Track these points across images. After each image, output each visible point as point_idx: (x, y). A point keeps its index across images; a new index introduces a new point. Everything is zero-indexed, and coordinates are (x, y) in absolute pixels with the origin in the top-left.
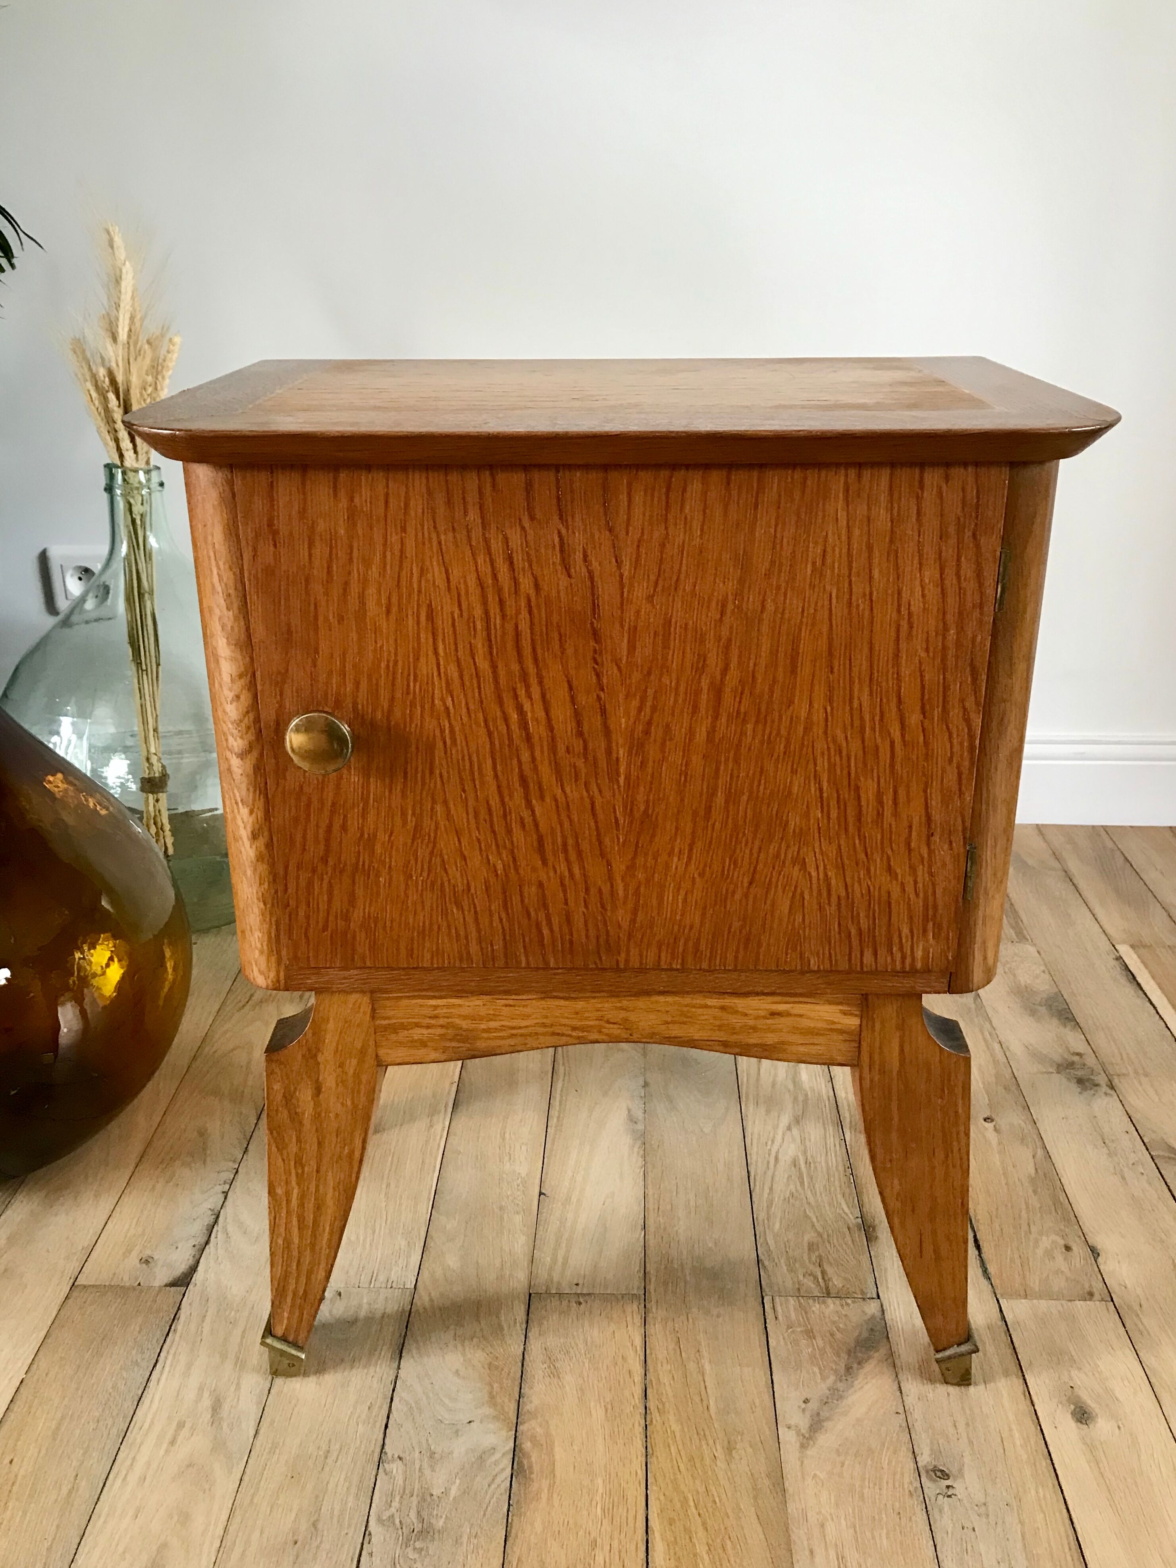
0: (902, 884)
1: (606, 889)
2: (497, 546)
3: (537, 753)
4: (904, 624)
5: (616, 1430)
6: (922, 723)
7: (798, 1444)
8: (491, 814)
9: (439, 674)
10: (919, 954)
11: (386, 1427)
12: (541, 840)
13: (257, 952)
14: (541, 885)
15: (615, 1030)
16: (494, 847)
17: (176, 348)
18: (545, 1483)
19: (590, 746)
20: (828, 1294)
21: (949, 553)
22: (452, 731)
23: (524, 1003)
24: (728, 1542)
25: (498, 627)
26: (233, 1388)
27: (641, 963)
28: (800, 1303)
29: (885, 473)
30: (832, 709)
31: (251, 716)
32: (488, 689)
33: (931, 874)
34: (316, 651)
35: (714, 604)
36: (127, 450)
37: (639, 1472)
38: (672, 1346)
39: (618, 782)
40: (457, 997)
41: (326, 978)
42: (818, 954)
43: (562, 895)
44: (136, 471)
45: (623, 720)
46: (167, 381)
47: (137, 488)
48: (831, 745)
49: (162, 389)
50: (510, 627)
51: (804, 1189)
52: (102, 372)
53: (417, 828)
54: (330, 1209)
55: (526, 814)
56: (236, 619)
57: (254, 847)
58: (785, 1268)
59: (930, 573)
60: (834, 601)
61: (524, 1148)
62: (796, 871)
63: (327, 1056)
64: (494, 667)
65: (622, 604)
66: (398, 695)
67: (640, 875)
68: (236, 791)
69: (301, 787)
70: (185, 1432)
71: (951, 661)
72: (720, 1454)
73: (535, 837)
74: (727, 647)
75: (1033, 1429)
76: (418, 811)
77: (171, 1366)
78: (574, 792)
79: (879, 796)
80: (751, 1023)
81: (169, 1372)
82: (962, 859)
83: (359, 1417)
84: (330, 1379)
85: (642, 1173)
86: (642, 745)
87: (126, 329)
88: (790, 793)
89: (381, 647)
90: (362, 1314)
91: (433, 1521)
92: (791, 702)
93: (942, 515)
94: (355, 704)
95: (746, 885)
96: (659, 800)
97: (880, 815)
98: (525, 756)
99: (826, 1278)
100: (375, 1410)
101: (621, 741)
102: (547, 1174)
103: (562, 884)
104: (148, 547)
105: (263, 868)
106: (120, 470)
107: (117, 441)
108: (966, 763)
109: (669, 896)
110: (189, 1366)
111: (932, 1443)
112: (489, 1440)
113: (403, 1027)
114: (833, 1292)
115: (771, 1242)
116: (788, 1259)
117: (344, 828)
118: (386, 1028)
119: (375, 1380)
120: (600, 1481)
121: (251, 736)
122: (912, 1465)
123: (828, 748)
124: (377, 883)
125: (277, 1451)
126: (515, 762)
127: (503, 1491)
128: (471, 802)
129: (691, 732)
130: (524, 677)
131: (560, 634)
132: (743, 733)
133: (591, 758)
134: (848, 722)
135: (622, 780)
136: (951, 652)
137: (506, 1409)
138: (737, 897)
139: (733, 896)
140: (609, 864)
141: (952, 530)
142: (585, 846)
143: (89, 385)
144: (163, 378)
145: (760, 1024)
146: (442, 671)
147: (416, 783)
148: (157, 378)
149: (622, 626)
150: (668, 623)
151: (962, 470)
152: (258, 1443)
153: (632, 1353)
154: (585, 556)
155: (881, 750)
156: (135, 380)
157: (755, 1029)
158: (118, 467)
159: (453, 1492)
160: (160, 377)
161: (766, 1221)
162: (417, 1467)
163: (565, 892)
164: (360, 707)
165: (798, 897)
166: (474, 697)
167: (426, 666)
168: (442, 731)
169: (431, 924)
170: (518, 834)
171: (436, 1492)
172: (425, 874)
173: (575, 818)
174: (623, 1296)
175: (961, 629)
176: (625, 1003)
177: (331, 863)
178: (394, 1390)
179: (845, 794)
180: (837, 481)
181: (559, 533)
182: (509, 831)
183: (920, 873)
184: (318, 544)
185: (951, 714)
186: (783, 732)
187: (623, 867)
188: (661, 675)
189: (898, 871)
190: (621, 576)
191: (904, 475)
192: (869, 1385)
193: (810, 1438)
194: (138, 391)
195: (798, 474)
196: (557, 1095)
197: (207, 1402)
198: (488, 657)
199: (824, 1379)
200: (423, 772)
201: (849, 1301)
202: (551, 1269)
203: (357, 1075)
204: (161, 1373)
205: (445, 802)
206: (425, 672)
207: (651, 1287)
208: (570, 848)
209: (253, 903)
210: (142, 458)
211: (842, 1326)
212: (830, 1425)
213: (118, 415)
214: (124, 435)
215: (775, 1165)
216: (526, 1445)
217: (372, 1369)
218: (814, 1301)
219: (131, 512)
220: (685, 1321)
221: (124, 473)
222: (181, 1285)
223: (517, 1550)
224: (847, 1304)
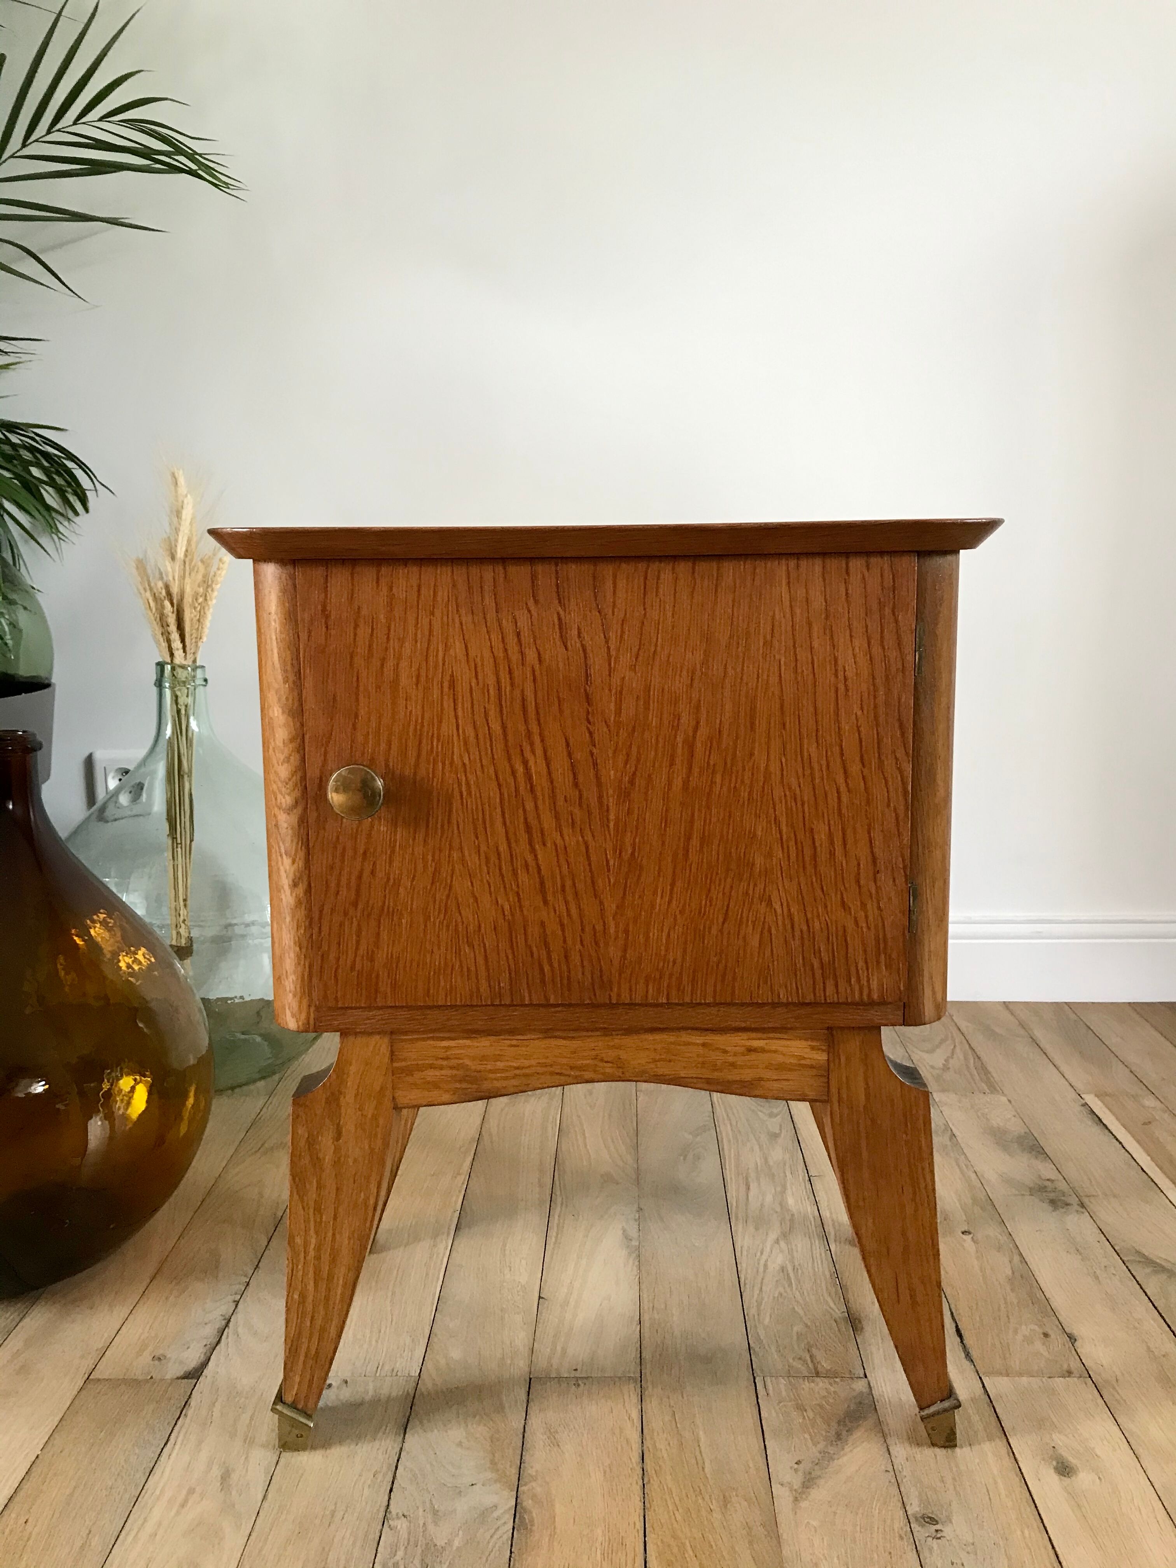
0: (855, 918)
1: (599, 927)
2: (508, 625)
3: (540, 802)
4: (841, 687)
5: (614, 1487)
6: (862, 772)
7: (791, 1499)
8: (499, 859)
9: (458, 735)
10: (874, 984)
11: (391, 1491)
12: (542, 883)
13: (291, 995)
14: (542, 924)
15: (609, 1069)
16: (502, 889)
17: (225, 566)
18: (546, 1535)
19: (585, 794)
20: (818, 1374)
21: (874, 627)
22: (468, 784)
23: (525, 1043)
25: (508, 693)
26: (242, 1461)
27: (631, 999)
28: (790, 1382)
29: (818, 563)
30: (786, 760)
31: (299, 774)
32: (499, 747)
33: (879, 908)
34: (356, 716)
35: (684, 673)
36: (178, 649)
37: (637, 1522)
38: (667, 1418)
39: (608, 826)
40: (467, 1038)
41: (351, 1019)
42: (786, 987)
43: (560, 933)
44: (183, 667)
45: (612, 772)
46: (215, 594)
47: (184, 682)
48: (788, 793)
49: (211, 599)
50: (517, 693)
51: (792, 1290)
52: (160, 584)
53: (437, 872)
54: (346, 1258)
55: (530, 858)
56: (291, 690)
57: (294, 895)
58: (775, 1353)
59: (859, 642)
60: (783, 668)
62: (763, 908)
63: (348, 1098)
64: (504, 727)
65: (610, 672)
66: (424, 753)
67: (629, 913)
68: (281, 844)
69: (338, 838)
70: (195, 1497)
71: (882, 719)
72: (715, 1506)
73: (538, 880)
74: (698, 707)
75: (1016, 1480)
76: (437, 857)
77: (181, 1444)
78: (571, 839)
79: (830, 835)
80: (731, 1059)
81: (181, 1448)
82: (906, 895)
83: (364, 1483)
84: (337, 1452)
85: (637, 1280)
86: (628, 794)
87: (184, 549)
88: (755, 835)
89: (411, 712)
90: (368, 1398)
92: (752, 754)
93: (866, 597)
94: (387, 761)
95: (721, 920)
96: (644, 843)
97: (832, 854)
98: (530, 806)
99: (815, 1361)
100: (380, 1477)
101: (611, 792)
102: (546, 1281)
103: (562, 925)
104: (190, 734)
105: (301, 913)
106: (169, 667)
107: (169, 641)
108: (902, 807)
109: (654, 933)
110: (200, 1442)
111: (920, 1494)
112: (490, 1499)
113: (420, 1068)
114: (822, 1372)
115: (762, 1333)
116: (778, 1346)
117: (373, 873)
118: (402, 1070)
119: (380, 1452)
120: (599, 1531)
121: (297, 793)
122: (902, 1513)
123: (785, 795)
124: (400, 924)
125: (285, 1511)
126: (521, 811)
127: (505, 1540)
128: (483, 848)
129: (670, 783)
130: (529, 734)
131: (558, 697)
132: (713, 783)
133: (585, 806)
134: (800, 771)
135: (612, 825)
136: (881, 710)
137: (508, 1473)
138: (714, 931)
139: (709, 932)
140: (601, 903)
141: (875, 606)
142: (580, 886)
143: (148, 594)
144: (212, 590)
145: (740, 1060)
146: (461, 731)
147: (436, 833)
148: (207, 591)
149: (610, 690)
150: (647, 689)
151: (879, 559)
152: (266, 1505)
153: (629, 1424)
154: (579, 633)
155: (829, 796)
156: (188, 590)
157: (733, 1065)
158: (168, 663)
159: (456, 1543)
160: (209, 590)
161: (756, 1317)
162: (421, 1522)
163: (563, 931)
164: (391, 764)
165: (766, 931)
166: (487, 754)
167: (448, 728)
168: (460, 785)
169: (446, 963)
170: (523, 877)
171: (440, 1543)
172: (442, 916)
173: (572, 860)
174: (620, 1378)
175: (889, 691)
176: (617, 1041)
177: (360, 906)
178: (398, 1461)
179: (801, 836)
180: (781, 569)
181: (558, 614)
182: (515, 873)
183: (869, 906)
184: (362, 625)
185: (886, 763)
186: (747, 781)
187: (614, 906)
188: (644, 730)
189: (851, 905)
190: (609, 648)
191: (835, 564)
192: (858, 1449)
193: (803, 1493)
194: (190, 600)
195: (749, 564)
196: (555, 1220)
197: (216, 1472)
198: (499, 719)
199: (815, 1445)
200: (443, 821)
201: (837, 1380)
202: (550, 1358)
203: (375, 1117)
204: (173, 1448)
205: (461, 849)
206: (446, 734)
207: (647, 1371)
208: (567, 888)
209: (290, 948)
210: (190, 657)
211: (831, 1401)
212: (822, 1482)
213: (172, 620)
214: (175, 636)
215: (764, 1271)
216: (527, 1503)
217: (377, 1443)
218: (804, 1380)
219: (177, 703)
220: (680, 1398)
221: (173, 669)
222: (192, 1378)
224: (836, 1383)
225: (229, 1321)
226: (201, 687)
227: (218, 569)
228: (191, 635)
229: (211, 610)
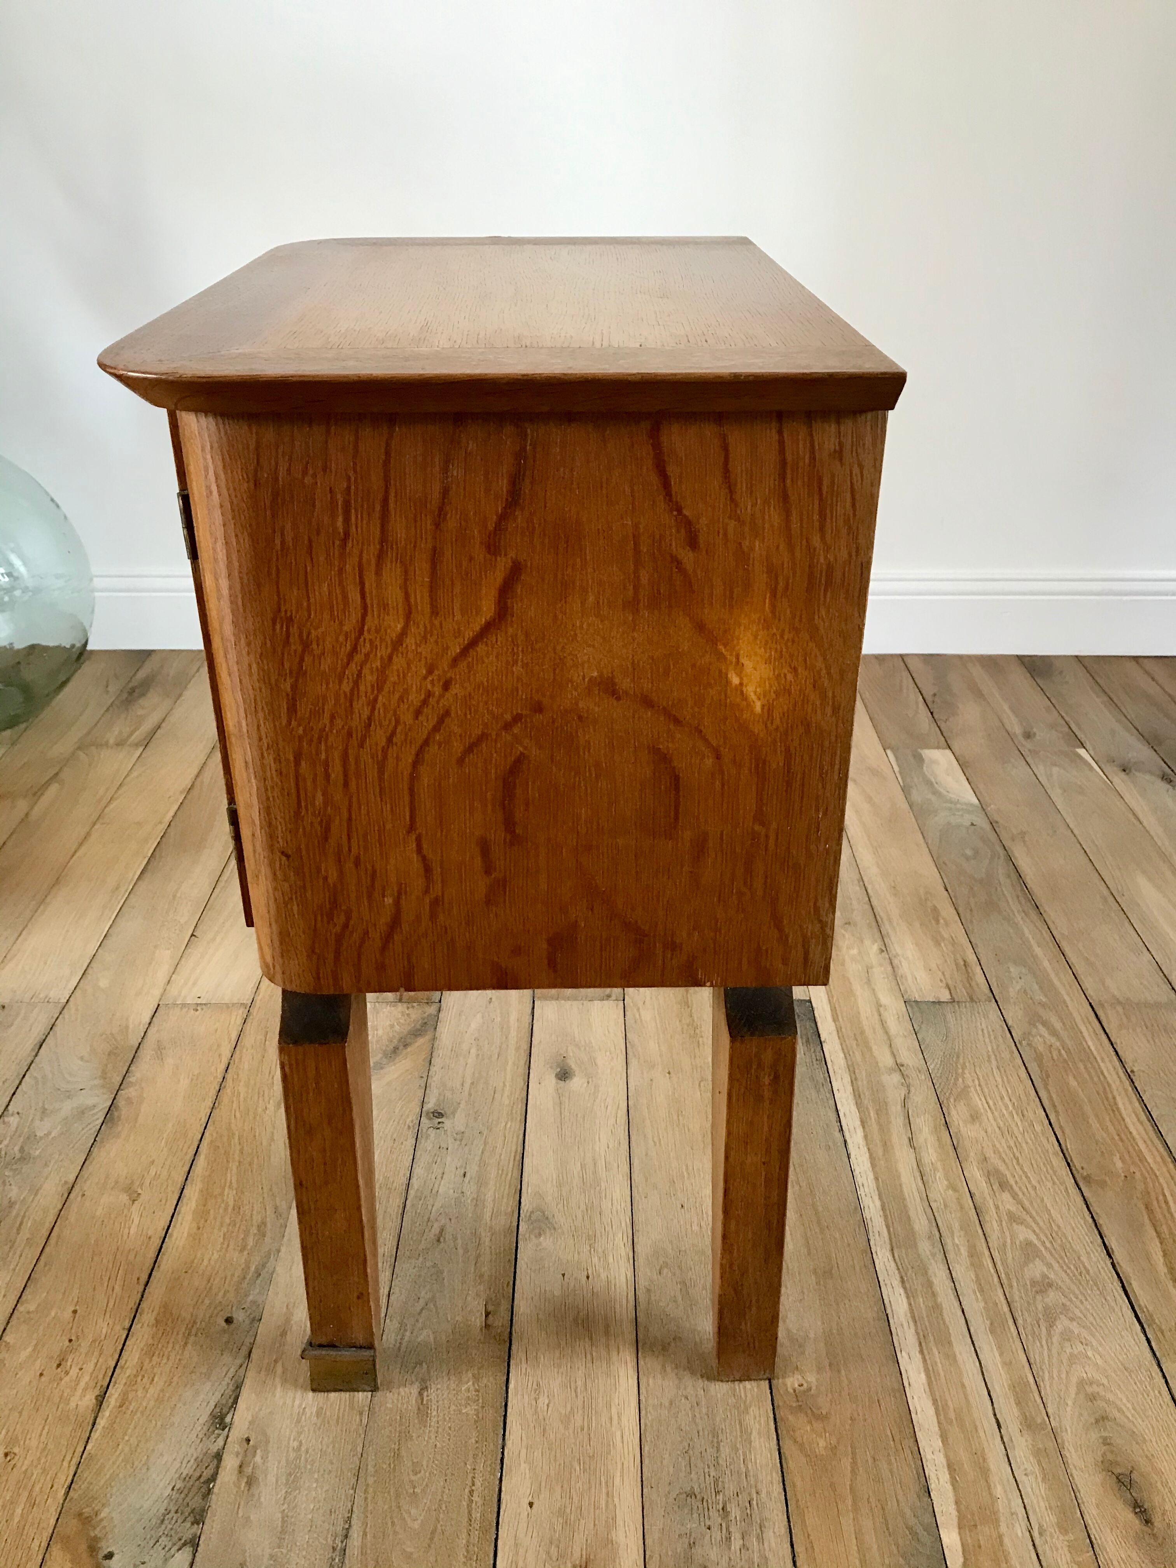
5: (195, 1092)
11: (14, 1094)
18: (127, 1127)
20: (399, 1001)
24: (256, 1160)
37: (203, 1119)
38: (259, 1037)
75: (521, 1084)
91: (31, 1152)
100: (7, 1083)
102: (202, 922)
111: (439, 1095)
112: (90, 1102)
114: (404, 999)
119: (14, 1063)
120: (170, 1125)
122: (418, 1110)
127: (92, 1131)
137: (113, 1081)
153: (226, 1042)
159: (53, 1135)
162: (30, 1118)
171: (39, 1134)
174: (234, 1005)
192: (408, 1061)
202: (182, 988)
207: (258, 999)
211: (402, 1022)
216: (121, 1102)
218: (387, 1006)
223: (90, 1168)
224: (413, 1007)
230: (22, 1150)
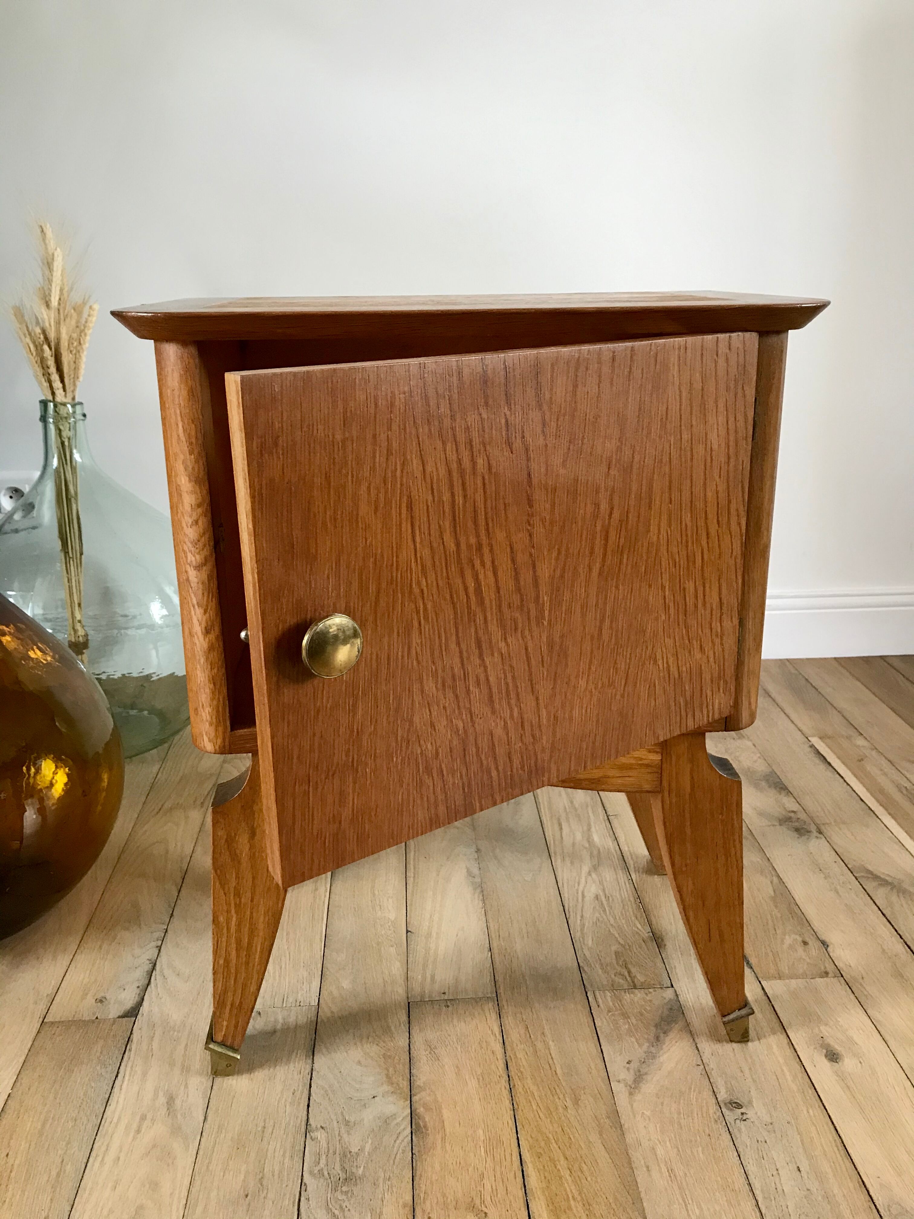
5: (488, 1093)
7: (627, 1094)
11: (308, 1106)
13: (207, 723)
17: (95, 313)
18: (439, 1137)
20: (635, 987)
24: (584, 1166)
26: (182, 1088)
28: (615, 995)
31: (207, 536)
37: (510, 1122)
38: (522, 1031)
44: (64, 404)
46: (88, 338)
47: (66, 418)
49: (85, 343)
51: (606, 915)
52: (38, 330)
54: (262, 931)
56: (196, 461)
58: (600, 971)
61: (390, 900)
68: (192, 596)
70: (147, 1123)
72: (569, 1103)
75: (798, 1067)
77: (130, 1075)
81: (129, 1080)
83: (286, 1100)
84: (260, 1075)
85: (483, 912)
87: (57, 298)
90: (279, 1027)
91: (354, 1170)
99: (632, 975)
100: (298, 1094)
102: (410, 917)
104: (74, 464)
105: (214, 655)
106: (52, 404)
107: (50, 382)
110: (145, 1074)
111: (725, 1082)
112: (389, 1110)
114: (638, 984)
115: (587, 953)
116: (602, 965)
119: (295, 1073)
120: (481, 1132)
121: (207, 552)
122: (714, 1101)
125: (224, 1131)
127: (406, 1144)
137: (401, 1085)
143: (28, 340)
144: (85, 335)
148: (81, 336)
152: (207, 1126)
153: (493, 1038)
156: (64, 335)
158: (50, 401)
159: (367, 1149)
160: (83, 334)
161: (581, 940)
162: (337, 1133)
171: (354, 1150)
174: (480, 999)
178: (311, 1079)
192: (674, 1048)
193: (635, 1088)
194: (66, 344)
197: (162, 1100)
199: (640, 1045)
201: (651, 990)
202: (422, 984)
204: (123, 1081)
207: (501, 991)
209: (205, 685)
210: (70, 395)
211: (648, 1008)
212: (649, 1077)
213: (51, 362)
214: (55, 377)
215: (583, 900)
216: (420, 1110)
217: (292, 1065)
218: (625, 992)
219: (60, 436)
220: (531, 1013)
221: (55, 406)
222: (131, 1017)
223: (422, 1186)
224: (650, 993)
225: (155, 964)
226: (81, 422)
227: (89, 316)
228: (70, 376)
229: (85, 353)
230: (343, 1169)
